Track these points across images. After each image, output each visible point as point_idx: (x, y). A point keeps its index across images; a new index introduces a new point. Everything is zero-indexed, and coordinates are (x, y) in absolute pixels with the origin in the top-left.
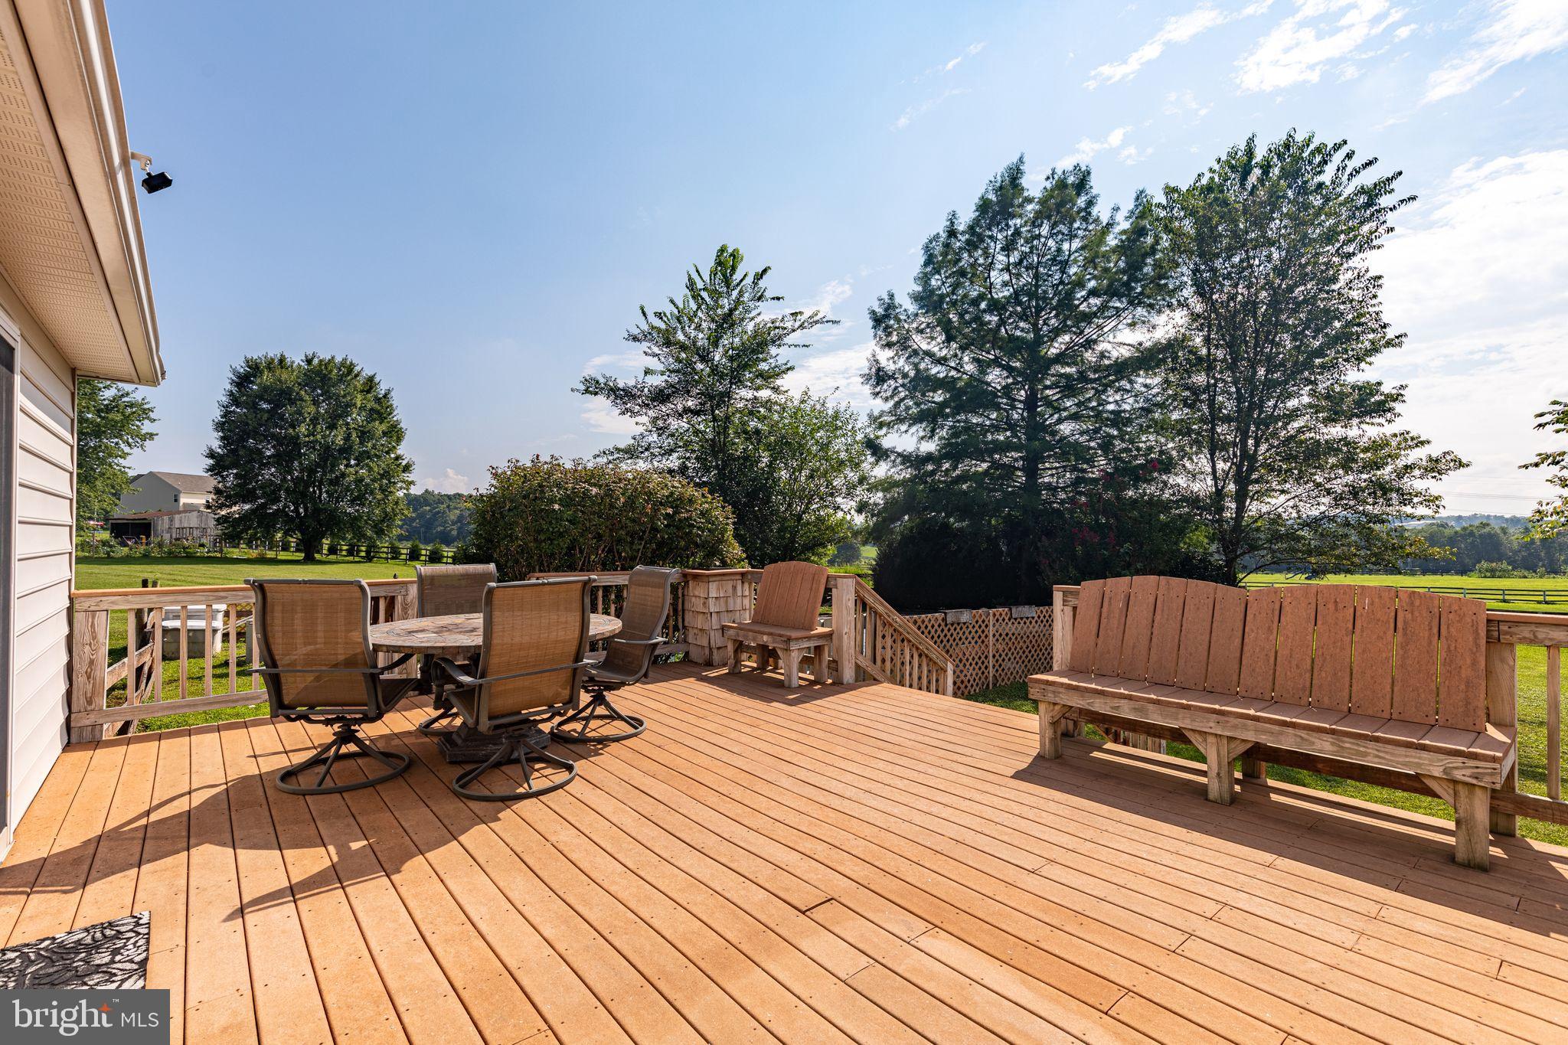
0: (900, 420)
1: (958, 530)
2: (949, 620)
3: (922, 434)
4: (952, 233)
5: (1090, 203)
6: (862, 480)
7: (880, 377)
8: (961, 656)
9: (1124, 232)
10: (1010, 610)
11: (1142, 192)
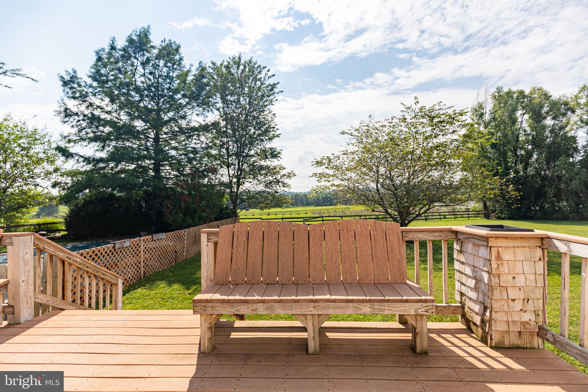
0: (82, 139)
1: (119, 197)
2: (117, 247)
3: (97, 148)
4: (113, 48)
5: (181, 59)
6: (56, 170)
7: (68, 113)
8: (124, 265)
9: (195, 75)
10: (152, 236)
11: (201, 62)
